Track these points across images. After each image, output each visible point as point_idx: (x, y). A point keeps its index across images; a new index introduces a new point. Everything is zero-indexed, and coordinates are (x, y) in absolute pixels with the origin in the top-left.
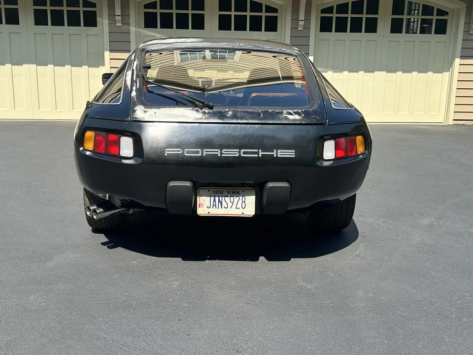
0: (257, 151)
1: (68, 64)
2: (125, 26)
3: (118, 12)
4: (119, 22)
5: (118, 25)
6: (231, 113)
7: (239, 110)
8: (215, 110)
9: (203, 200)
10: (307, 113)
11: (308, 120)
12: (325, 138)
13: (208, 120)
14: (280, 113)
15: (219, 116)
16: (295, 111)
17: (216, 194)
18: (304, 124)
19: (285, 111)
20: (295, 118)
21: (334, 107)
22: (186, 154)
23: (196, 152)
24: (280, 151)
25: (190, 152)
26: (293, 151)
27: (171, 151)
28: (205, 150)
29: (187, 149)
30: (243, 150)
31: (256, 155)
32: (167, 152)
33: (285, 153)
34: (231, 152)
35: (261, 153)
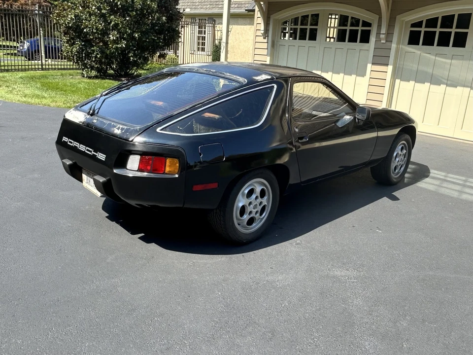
0: (91, 150)
1: (342, 73)
2: (388, 43)
3: (383, 31)
4: (383, 40)
5: (382, 42)
6: (95, 121)
7: (101, 119)
8: (92, 117)
9: (84, 176)
10: (127, 130)
11: (122, 136)
12: (133, 152)
13: (83, 123)
14: (115, 127)
15: (89, 121)
16: (124, 127)
17: (88, 174)
18: (119, 138)
19: (119, 126)
20: (117, 132)
21: (158, 130)
22: (68, 143)
23: (71, 143)
24: (100, 154)
25: (70, 142)
26: (105, 156)
27: (65, 139)
28: (75, 142)
29: (70, 140)
30: (87, 148)
31: (90, 153)
32: (63, 139)
33: (101, 156)
34: (82, 148)
35: (93, 152)
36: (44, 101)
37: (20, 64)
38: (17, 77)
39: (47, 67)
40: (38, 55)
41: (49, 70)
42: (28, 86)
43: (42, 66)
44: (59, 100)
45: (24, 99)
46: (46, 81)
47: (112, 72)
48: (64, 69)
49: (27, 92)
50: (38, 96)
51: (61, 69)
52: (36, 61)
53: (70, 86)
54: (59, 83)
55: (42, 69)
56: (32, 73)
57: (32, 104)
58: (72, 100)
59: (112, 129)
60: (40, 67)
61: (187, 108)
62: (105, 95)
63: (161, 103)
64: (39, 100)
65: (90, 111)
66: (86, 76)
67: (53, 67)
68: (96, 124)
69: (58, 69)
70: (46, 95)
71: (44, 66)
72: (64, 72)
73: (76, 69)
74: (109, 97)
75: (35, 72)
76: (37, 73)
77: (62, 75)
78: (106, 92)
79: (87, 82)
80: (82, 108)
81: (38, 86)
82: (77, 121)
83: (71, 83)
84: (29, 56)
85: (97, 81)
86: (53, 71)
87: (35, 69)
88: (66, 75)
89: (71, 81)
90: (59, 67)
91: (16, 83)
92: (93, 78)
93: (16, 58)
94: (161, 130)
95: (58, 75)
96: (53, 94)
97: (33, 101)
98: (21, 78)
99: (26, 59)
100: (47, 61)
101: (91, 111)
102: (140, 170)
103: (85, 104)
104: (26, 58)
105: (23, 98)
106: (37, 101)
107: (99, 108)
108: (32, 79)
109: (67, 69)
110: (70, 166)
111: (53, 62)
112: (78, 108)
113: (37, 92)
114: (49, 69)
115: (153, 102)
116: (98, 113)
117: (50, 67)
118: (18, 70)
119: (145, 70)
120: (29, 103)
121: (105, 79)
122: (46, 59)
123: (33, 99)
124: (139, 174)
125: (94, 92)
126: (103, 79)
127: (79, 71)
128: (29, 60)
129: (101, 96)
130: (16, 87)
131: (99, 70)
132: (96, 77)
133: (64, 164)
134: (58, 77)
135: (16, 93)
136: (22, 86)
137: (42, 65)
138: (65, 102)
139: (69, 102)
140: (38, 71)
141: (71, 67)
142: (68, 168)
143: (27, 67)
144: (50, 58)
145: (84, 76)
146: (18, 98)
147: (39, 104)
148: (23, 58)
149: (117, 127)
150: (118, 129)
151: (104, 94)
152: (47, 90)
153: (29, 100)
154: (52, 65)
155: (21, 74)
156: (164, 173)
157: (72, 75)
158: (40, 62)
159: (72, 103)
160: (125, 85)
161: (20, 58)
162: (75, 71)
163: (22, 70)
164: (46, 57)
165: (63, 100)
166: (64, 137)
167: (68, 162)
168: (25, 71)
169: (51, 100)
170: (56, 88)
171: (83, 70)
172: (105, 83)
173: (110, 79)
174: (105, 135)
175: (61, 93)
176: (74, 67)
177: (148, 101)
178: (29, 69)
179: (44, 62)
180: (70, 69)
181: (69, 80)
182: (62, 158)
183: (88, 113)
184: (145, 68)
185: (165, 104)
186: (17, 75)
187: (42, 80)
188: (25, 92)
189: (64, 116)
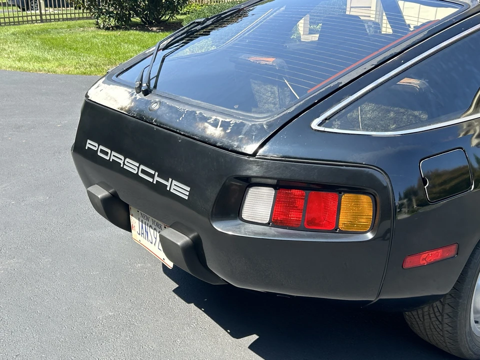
0: (153, 172)
6: (155, 107)
7: (168, 102)
8: (146, 98)
9: (134, 221)
10: (238, 129)
11: (226, 142)
12: (254, 180)
13: (129, 111)
14: (205, 119)
15: (142, 107)
16: (228, 120)
17: (143, 219)
18: (219, 147)
19: (214, 117)
20: (214, 132)
21: (314, 125)
22: (99, 154)
23: (106, 154)
24: (174, 182)
25: (102, 151)
26: (189, 189)
27: (91, 144)
28: (114, 153)
29: (101, 147)
30: (142, 167)
31: (151, 180)
32: (88, 145)
33: (180, 189)
34: (131, 166)
35: (157, 178)
36: (48, 66)
37: (11, 15)
38: (8, 33)
39: (48, 17)
40: (35, 3)
41: (51, 22)
42: (24, 44)
43: (41, 17)
44: (69, 65)
45: (18, 64)
46: (48, 36)
47: (137, 19)
48: (71, 19)
49: (22, 53)
50: (37, 59)
51: (67, 19)
52: (33, 12)
53: (83, 42)
54: (66, 38)
55: (42, 21)
56: (28, 26)
57: (30, 71)
58: (86, 62)
59: (201, 126)
60: (38, 18)
61: (368, 66)
62: (164, 49)
63: (270, 61)
64: (40, 65)
65: (141, 85)
66: (102, 26)
67: (57, 17)
68: (159, 113)
69: (63, 20)
70: (49, 57)
71: (44, 17)
72: (72, 23)
73: (87, 18)
74: (172, 52)
75: (32, 25)
76: (35, 26)
77: (69, 27)
78: (165, 43)
79: (104, 35)
80: (120, 77)
81: (37, 44)
82: (115, 106)
83: (82, 38)
84: (23, 5)
85: (118, 33)
86: (57, 23)
87: (32, 21)
88: (74, 26)
89: (82, 34)
90: (65, 16)
91: (6, 42)
92: (113, 29)
93: (6, 9)
94: (320, 125)
95: (64, 28)
96: (59, 55)
97: (31, 67)
98: (13, 34)
99: (19, 10)
100: (47, 10)
101: (144, 85)
102: (274, 222)
103: (127, 70)
104: (20, 8)
105: (17, 62)
106: (37, 66)
107: (157, 76)
108: (29, 34)
109: (75, 19)
110: (105, 201)
111: (55, 11)
112: (114, 78)
113: (36, 53)
114: (50, 20)
115: (253, 59)
116: (155, 87)
117: (52, 17)
118: (10, 24)
119: (182, 14)
120: (25, 70)
121: (129, 30)
122: (46, 9)
123: (31, 63)
124: (273, 233)
125: (117, 48)
126: (126, 29)
127: (91, 21)
128: (24, 10)
129: (158, 50)
130: (6, 47)
131: (119, 18)
132: (117, 28)
133: (91, 196)
134: (64, 30)
135: (6, 56)
136: (15, 45)
137: (41, 15)
138: (78, 66)
139: (83, 65)
140: (36, 24)
141: (81, 16)
142: (100, 205)
143: (21, 19)
144: (51, 6)
145: (99, 28)
146: (9, 63)
147: (40, 71)
148: (15, 8)
149: (211, 121)
150: (215, 125)
151: (162, 46)
152: (50, 49)
153: (26, 65)
154: (54, 15)
155: (13, 29)
156: (335, 230)
157: (83, 27)
158: (38, 12)
159: (88, 66)
160: (199, 27)
161: (10, 9)
162: (87, 21)
163: (14, 23)
164: (46, 6)
165: (74, 62)
166: (89, 141)
167: (101, 193)
168: (19, 24)
169: (57, 64)
170: (61, 46)
171: (97, 18)
172: (131, 35)
173: (136, 30)
174: (183, 140)
175: (69, 52)
176: (85, 15)
177: (243, 56)
178: (23, 21)
179: (43, 12)
180: (79, 19)
181: (80, 34)
182: (88, 183)
183: (139, 89)
184: (180, 12)
185: (279, 60)
186: (8, 31)
187: (42, 36)
188: (19, 53)
189: (87, 96)
